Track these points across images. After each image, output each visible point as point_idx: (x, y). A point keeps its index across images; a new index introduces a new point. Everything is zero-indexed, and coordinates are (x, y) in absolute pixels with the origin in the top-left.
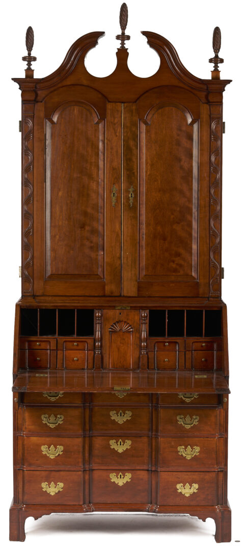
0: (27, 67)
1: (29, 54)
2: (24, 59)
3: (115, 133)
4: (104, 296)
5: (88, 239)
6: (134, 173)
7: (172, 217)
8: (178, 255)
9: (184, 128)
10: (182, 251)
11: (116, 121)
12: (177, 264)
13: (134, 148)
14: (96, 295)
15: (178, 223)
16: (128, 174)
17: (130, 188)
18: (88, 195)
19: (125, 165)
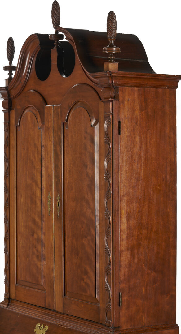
0: (8, 76)
1: (11, 63)
2: (5, 68)
3: (49, 137)
4: (45, 308)
5: (36, 248)
6: (59, 180)
7: (82, 229)
8: (86, 273)
9: (88, 131)
10: (89, 269)
11: (49, 125)
12: (86, 283)
13: (59, 153)
14: (41, 306)
15: (86, 237)
16: (56, 181)
17: (57, 196)
18: (36, 202)
19: (55, 172)
